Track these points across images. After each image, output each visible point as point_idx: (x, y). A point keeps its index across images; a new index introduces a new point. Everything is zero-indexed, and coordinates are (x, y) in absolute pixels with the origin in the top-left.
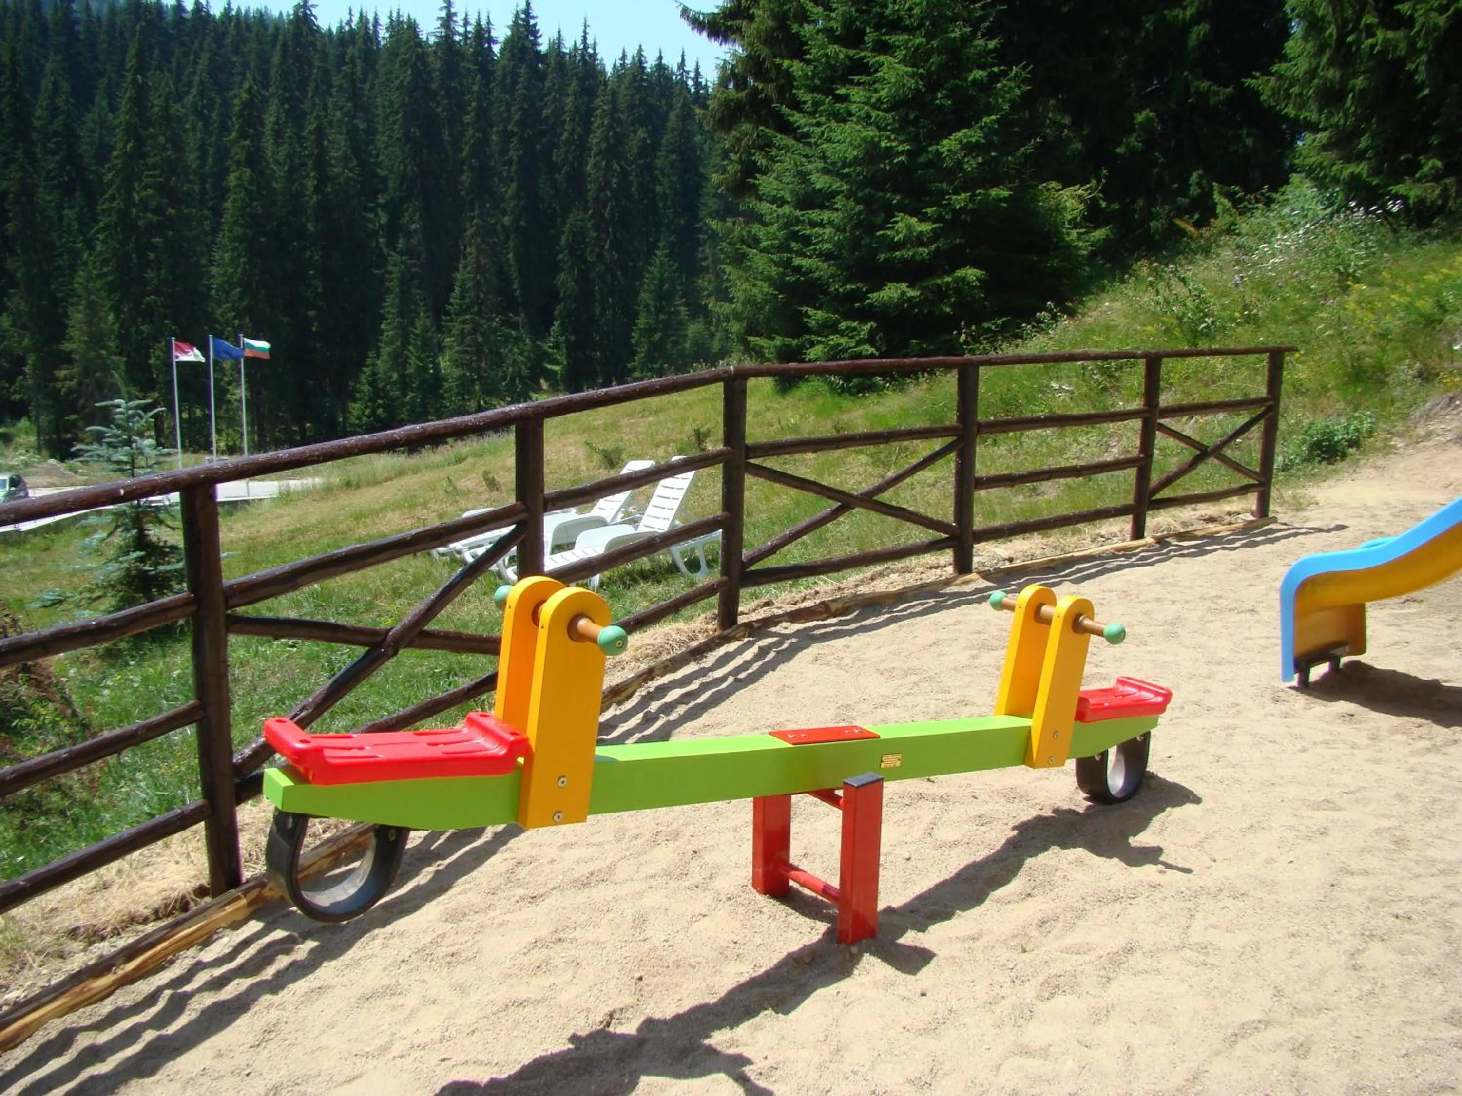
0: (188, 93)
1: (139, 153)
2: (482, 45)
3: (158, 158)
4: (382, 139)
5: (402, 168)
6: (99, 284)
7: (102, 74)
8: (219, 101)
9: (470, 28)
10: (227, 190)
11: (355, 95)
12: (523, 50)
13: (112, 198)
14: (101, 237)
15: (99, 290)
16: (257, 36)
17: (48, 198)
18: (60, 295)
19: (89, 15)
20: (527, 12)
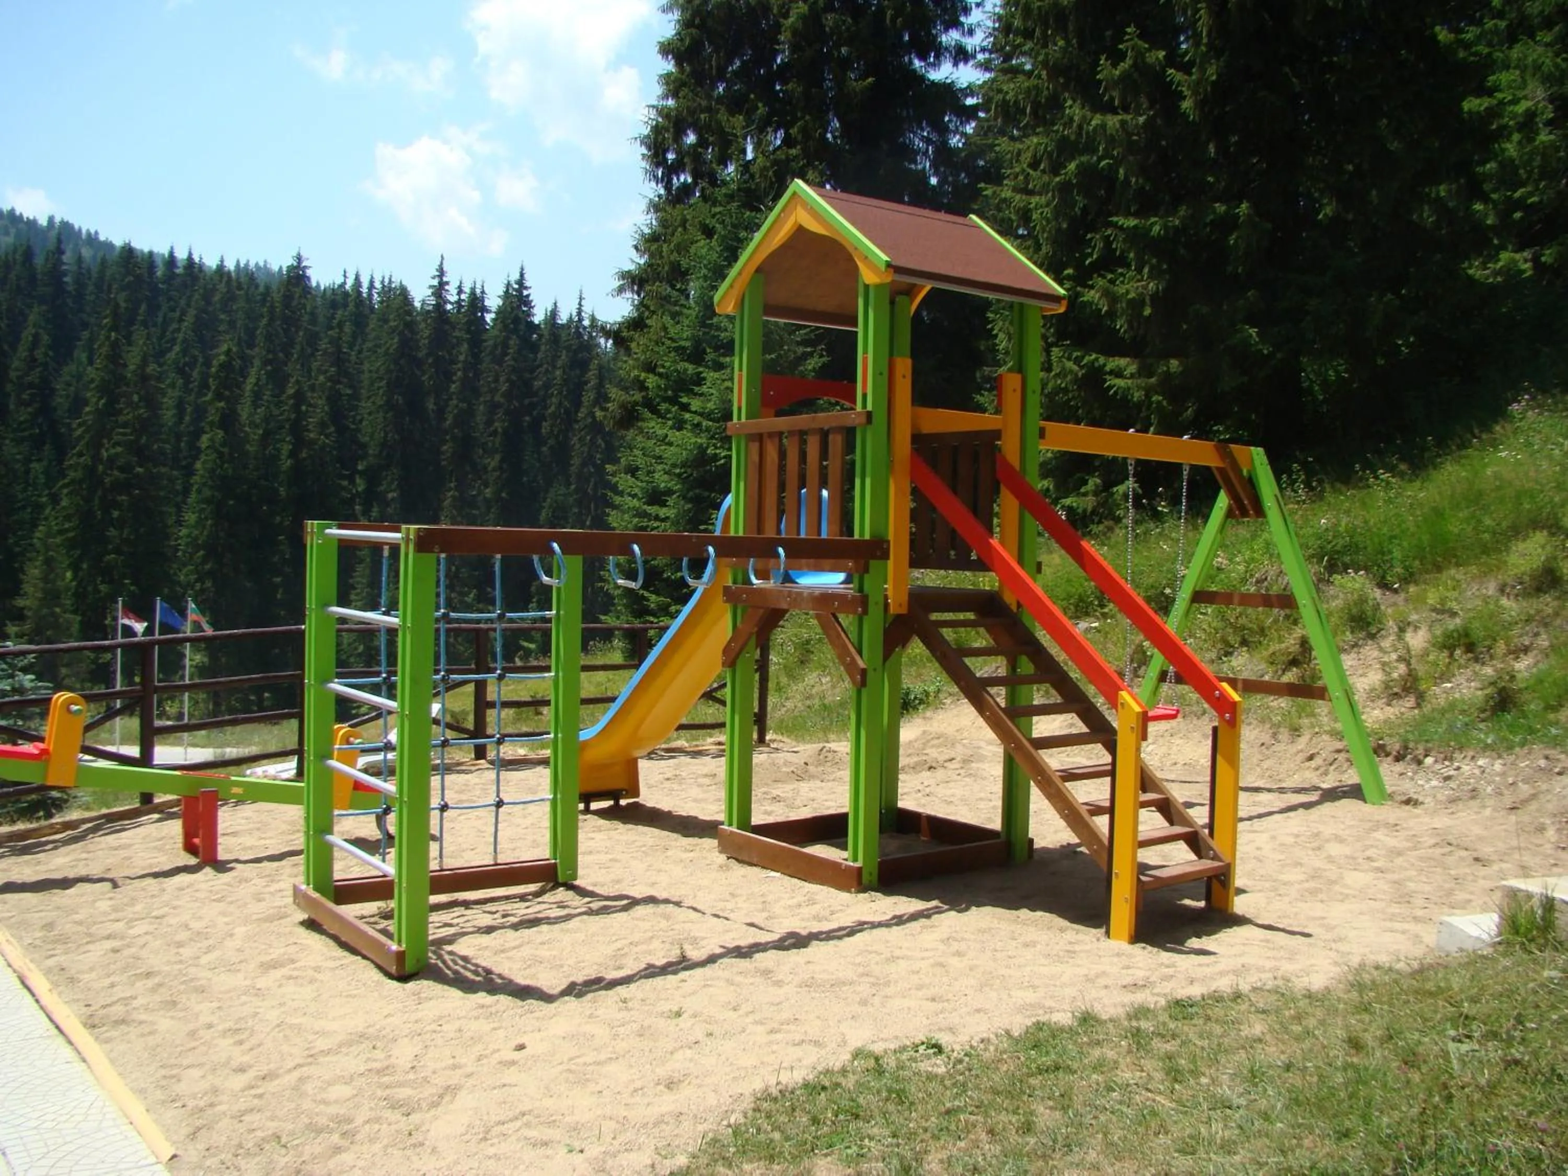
0: (170, 349)
1: (110, 410)
2: (475, 314)
3: (130, 416)
4: (365, 406)
5: (382, 435)
6: (58, 540)
7: (85, 325)
8: (201, 360)
9: (463, 297)
10: (199, 451)
11: (339, 360)
12: (516, 321)
13: (80, 455)
14: (65, 491)
15: (58, 546)
16: (247, 294)
17: (15, 451)
18: (17, 549)
19: (80, 267)
20: (521, 282)
